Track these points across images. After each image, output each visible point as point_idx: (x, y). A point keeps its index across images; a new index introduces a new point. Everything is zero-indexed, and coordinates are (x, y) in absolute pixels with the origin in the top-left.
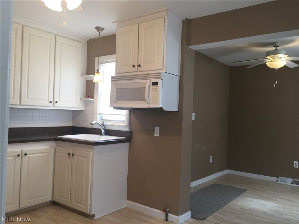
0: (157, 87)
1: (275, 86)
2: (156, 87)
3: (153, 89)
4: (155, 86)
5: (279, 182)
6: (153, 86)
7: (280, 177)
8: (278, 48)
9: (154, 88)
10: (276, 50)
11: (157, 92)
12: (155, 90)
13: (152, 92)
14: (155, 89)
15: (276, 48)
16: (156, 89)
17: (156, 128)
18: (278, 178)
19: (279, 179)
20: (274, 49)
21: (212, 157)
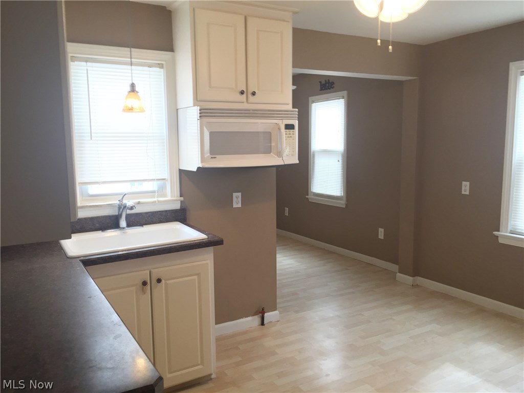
0: (293, 132)
2: (291, 133)
3: (287, 136)
4: (290, 130)
6: (287, 130)
9: (288, 133)
11: (293, 139)
12: (291, 137)
13: (286, 139)
14: (289, 136)
16: (292, 135)
17: (235, 195)
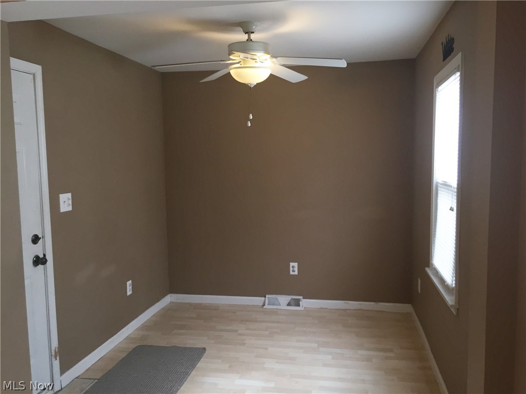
1: (250, 125)
5: (266, 306)
7: (267, 296)
8: (253, 36)
10: (249, 40)
15: (249, 37)
18: (263, 298)
19: (267, 299)
20: (245, 37)
21: (130, 282)
